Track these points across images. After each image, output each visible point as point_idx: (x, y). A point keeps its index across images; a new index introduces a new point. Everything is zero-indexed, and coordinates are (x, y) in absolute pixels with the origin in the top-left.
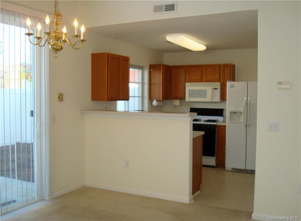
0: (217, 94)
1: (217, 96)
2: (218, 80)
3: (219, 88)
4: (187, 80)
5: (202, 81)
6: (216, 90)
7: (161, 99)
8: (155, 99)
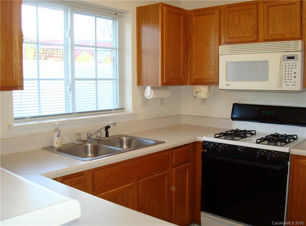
0: (294, 71)
1: (295, 77)
2: (298, 35)
3: (299, 55)
4: (223, 41)
5: (257, 41)
6: (291, 61)
7: (160, 85)
8: (149, 85)
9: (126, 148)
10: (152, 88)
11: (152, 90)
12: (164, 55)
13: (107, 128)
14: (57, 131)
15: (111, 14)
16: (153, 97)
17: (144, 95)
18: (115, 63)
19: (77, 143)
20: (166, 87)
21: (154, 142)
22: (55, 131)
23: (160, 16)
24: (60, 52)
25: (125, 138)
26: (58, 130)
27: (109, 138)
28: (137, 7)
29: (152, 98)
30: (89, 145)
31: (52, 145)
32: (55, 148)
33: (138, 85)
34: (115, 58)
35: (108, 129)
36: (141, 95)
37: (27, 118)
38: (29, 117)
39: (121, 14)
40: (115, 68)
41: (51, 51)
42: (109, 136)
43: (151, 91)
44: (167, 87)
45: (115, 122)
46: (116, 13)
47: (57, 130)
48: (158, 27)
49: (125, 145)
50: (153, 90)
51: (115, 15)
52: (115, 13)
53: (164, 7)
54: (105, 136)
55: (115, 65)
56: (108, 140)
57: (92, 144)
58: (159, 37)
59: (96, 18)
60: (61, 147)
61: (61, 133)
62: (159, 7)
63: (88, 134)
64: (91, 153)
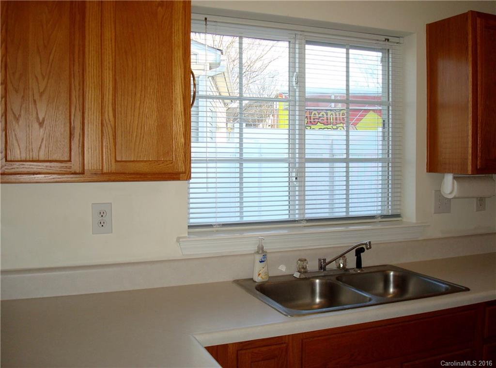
7: (470, 172)
8: (449, 172)
9: (394, 292)
10: (454, 178)
11: (455, 182)
12: (479, 112)
13: (359, 251)
14: (260, 252)
15: (378, 40)
16: (457, 196)
17: (440, 191)
18: (386, 130)
19: (297, 275)
20: (487, 175)
21: (447, 286)
22: (258, 252)
23: (470, 36)
24: (332, 114)
25: (392, 273)
26: (263, 251)
27: (362, 271)
28: (427, 25)
29: (455, 198)
30: (317, 281)
31: (251, 277)
32: (256, 282)
33: (429, 172)
34: (386, 121)
35: (362, 254)
36: (435, 191)
37: (215, 227)
38: (219, 225)
39: (397, 40)
40: (386, 138)
41: (317, 113)
42: (363, 266)
43: (453, 183)
44: (490, 175)
45: (370, 242)
46: (387, 37)
47: (261, 250)
48: (467, 59)
49: (392, 285)
50: (457, 181)
51: (384, 43)
52: (386, 39)
53: (478, 18)
54: (355, 267)
55: (386, 134)
56: (359, 273)
57: (324, 281)
58: (468, 78)
59: (348, 50)
60: (267, 281)
61: (268, 256)
62: (467, 19)
63: (320, 260)
64: (321, 296)
